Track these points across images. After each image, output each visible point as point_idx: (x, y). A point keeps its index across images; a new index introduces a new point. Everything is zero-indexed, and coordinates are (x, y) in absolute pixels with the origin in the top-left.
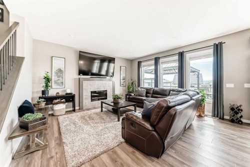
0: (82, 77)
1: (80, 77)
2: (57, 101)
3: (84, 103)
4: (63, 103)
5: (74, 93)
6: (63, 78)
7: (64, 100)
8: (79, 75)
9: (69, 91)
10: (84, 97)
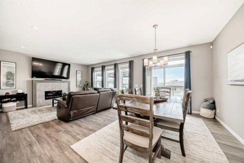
0: (35, 79)
1: (33, 79)
2: (7, 100)
3: (37, 101)
4: (14, 101)
5: (26, 93)
6: (13, 80)
7: (15, 99)
8: (32, 77)
9: (20, 91)
10: (37, 96)
